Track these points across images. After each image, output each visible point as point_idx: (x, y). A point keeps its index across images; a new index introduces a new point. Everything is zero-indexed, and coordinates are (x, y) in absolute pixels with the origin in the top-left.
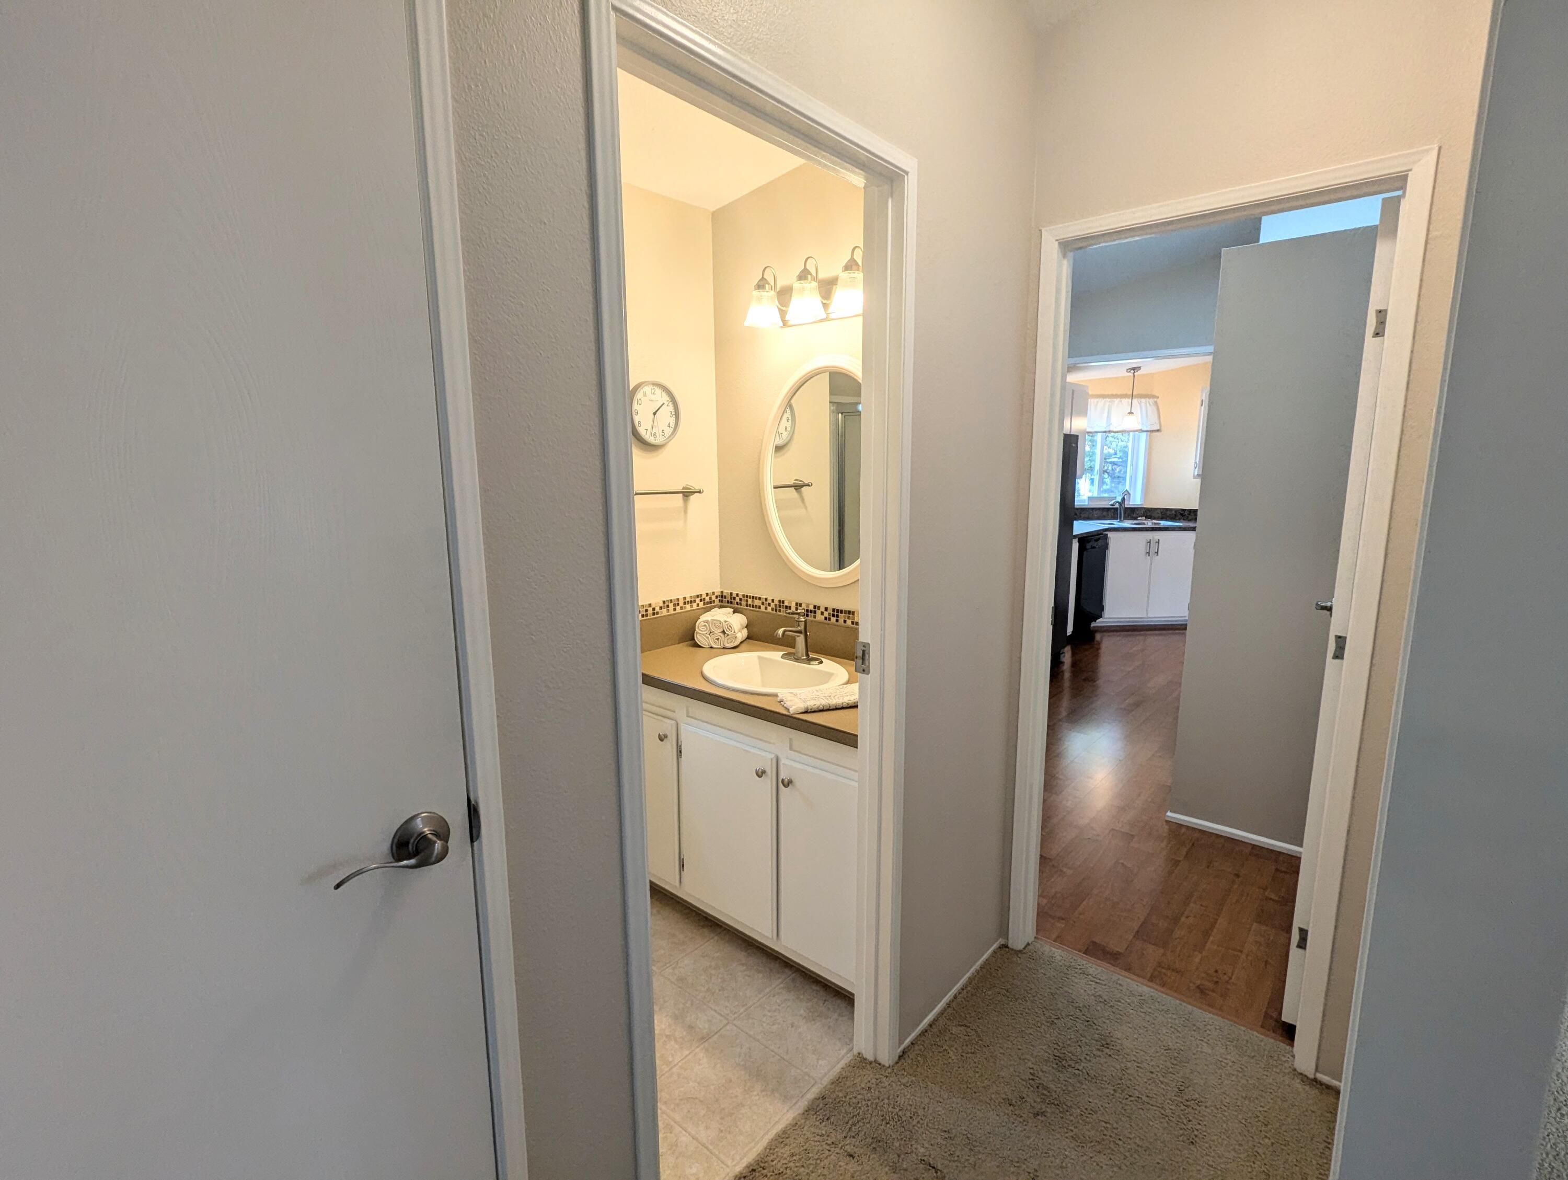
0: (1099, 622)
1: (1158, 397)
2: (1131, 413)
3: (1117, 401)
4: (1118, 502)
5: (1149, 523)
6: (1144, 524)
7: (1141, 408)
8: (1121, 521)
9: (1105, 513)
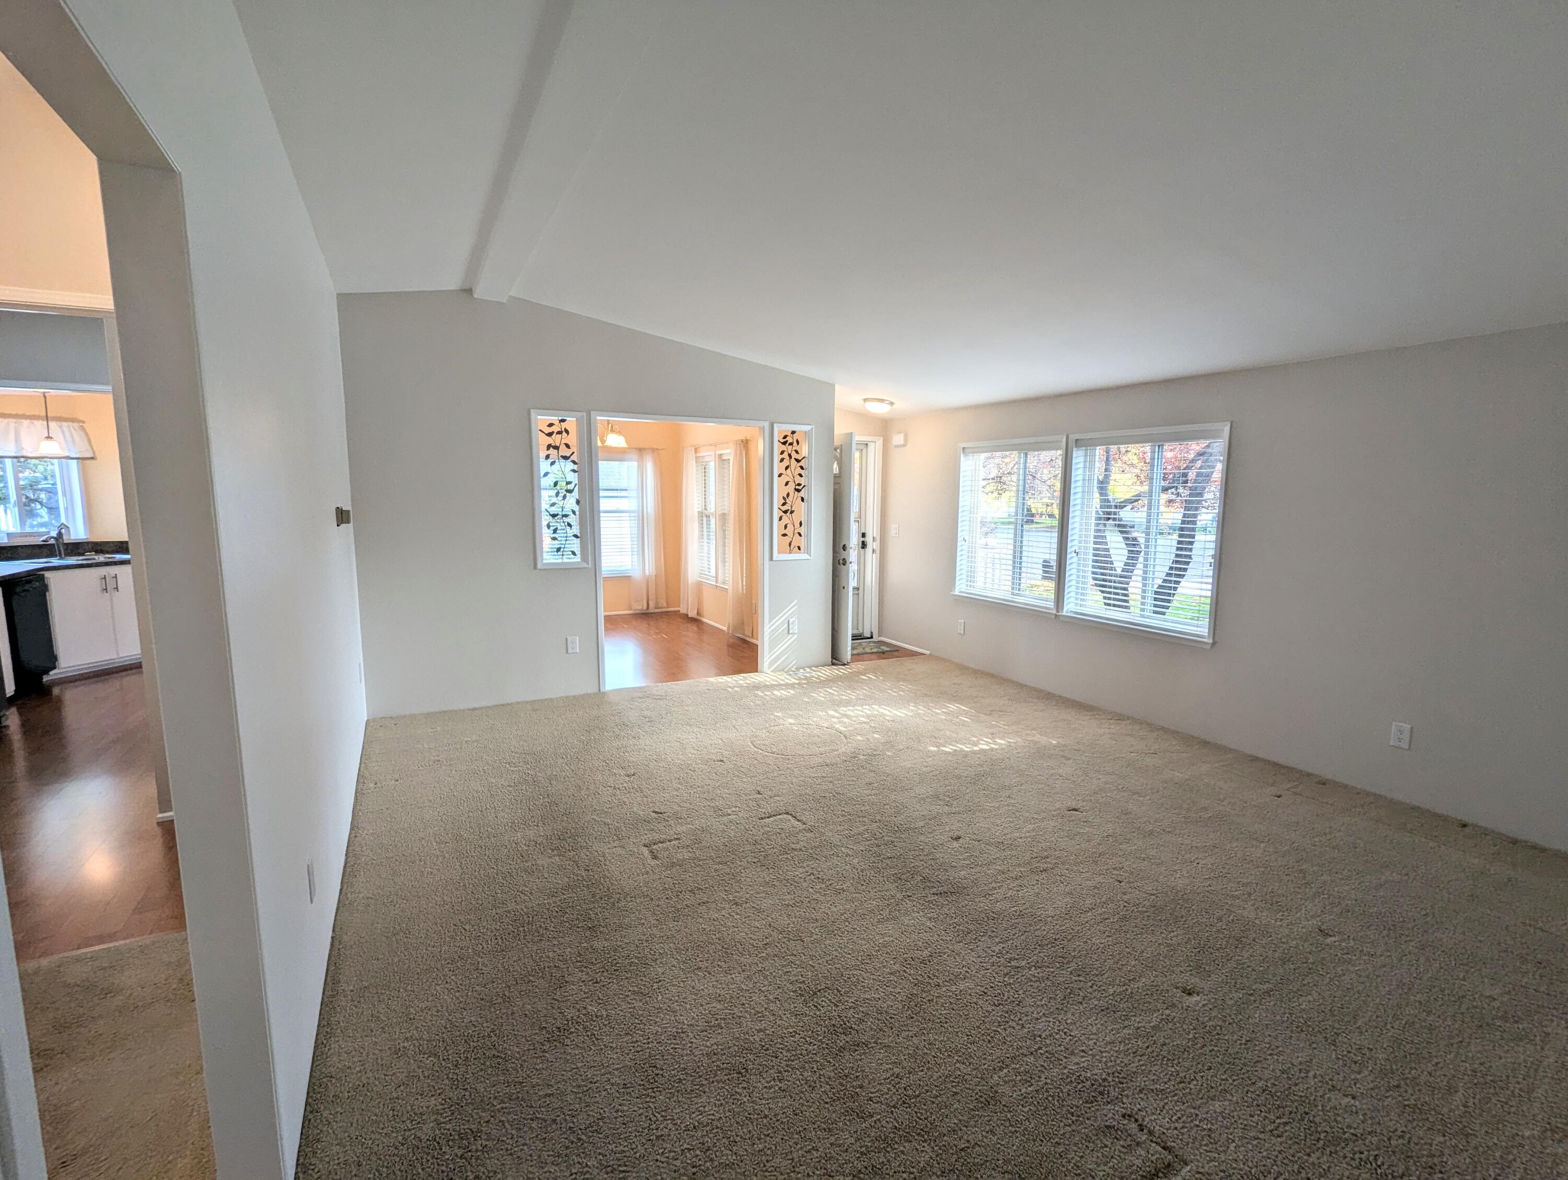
0: (56, 674)
1: (84, 422)
2: (49, 438)
3: (26, 422)
4: (53, 538)
5: (101, 558)
6: (94, 559)
7: (63, 432)
8: (61, 558)
9: (37, 551)
